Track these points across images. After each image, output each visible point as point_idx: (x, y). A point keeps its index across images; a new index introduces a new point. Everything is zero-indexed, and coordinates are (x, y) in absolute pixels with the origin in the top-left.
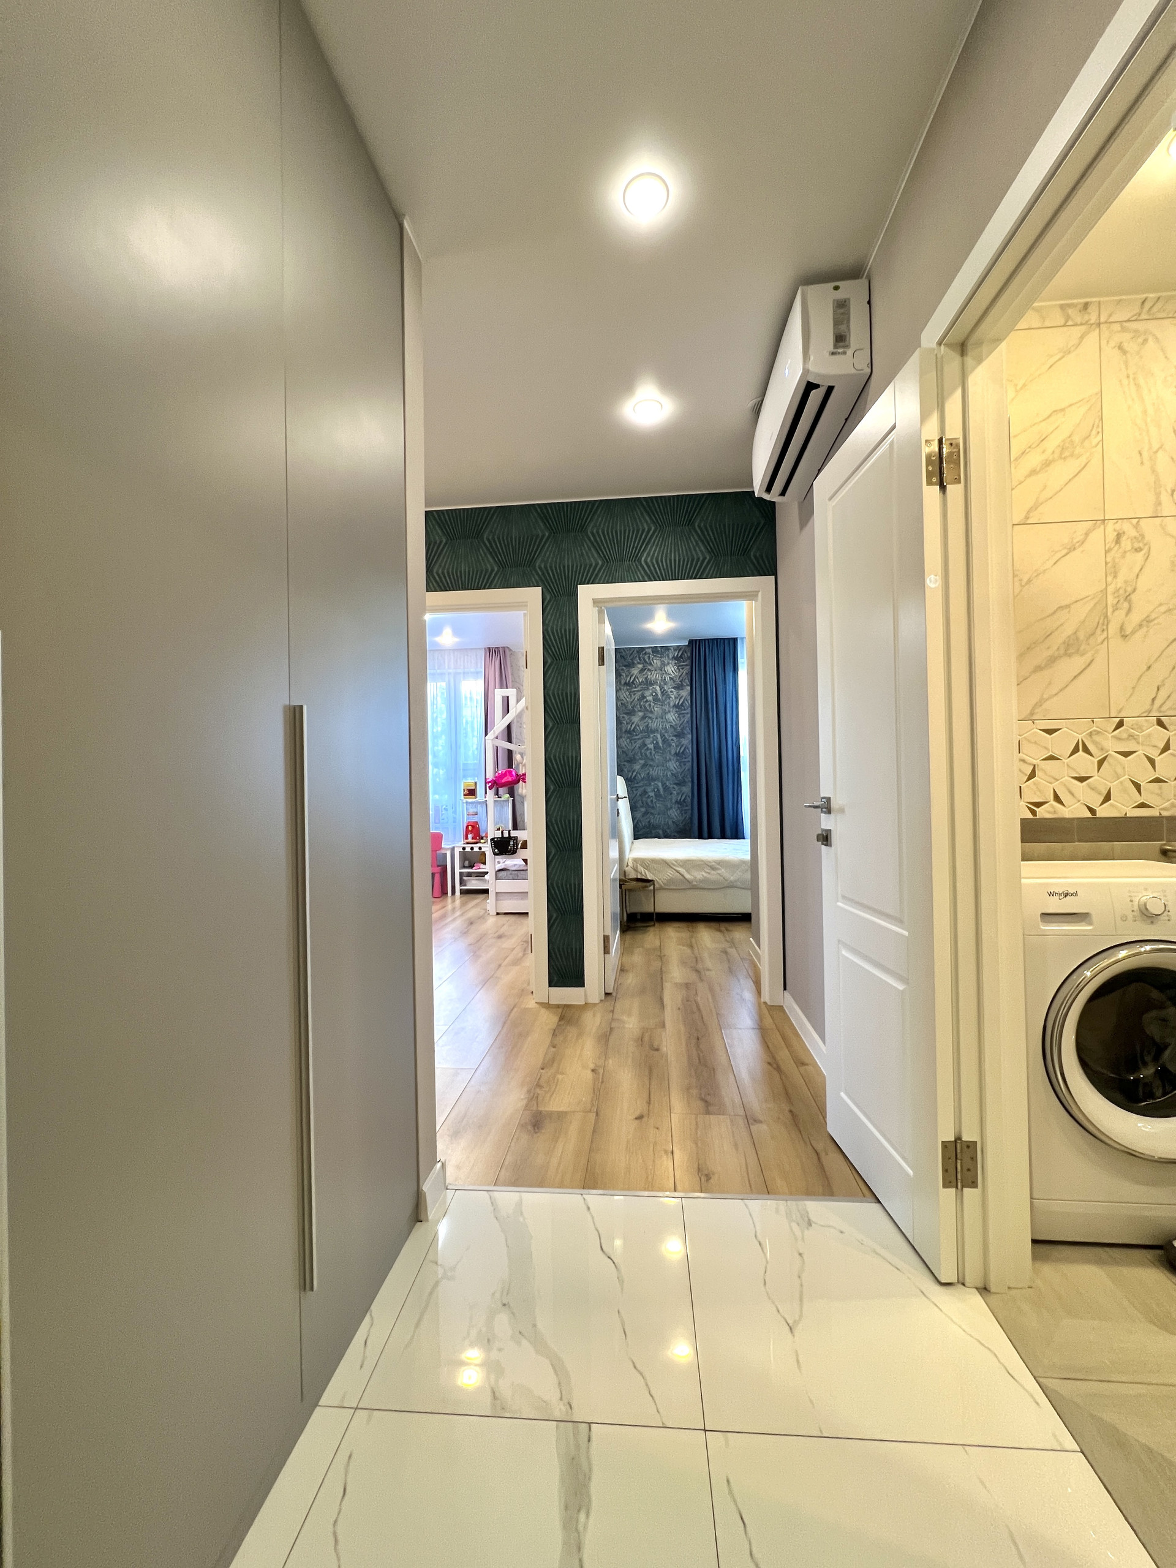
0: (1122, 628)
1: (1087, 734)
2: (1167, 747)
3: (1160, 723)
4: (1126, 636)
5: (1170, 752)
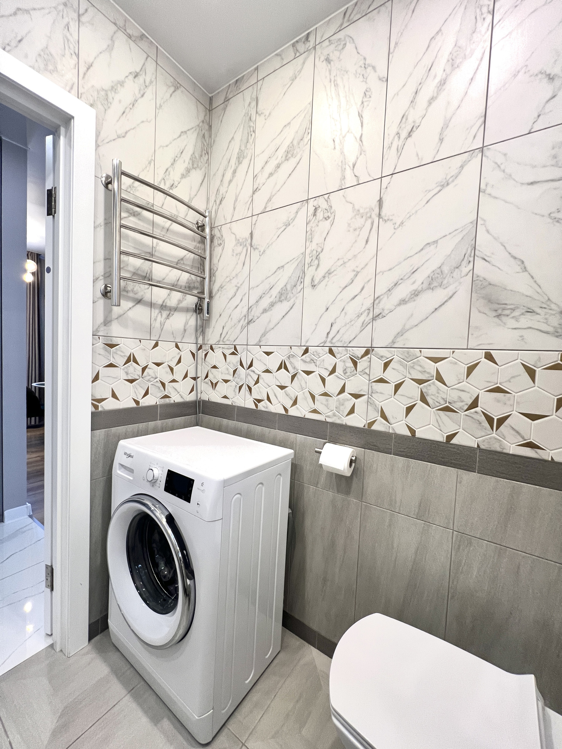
0: (312, 280)
1: (287, 357)
2: (333, 371)
3: (331, 352)
4: (315, 286)
5: (335, 374)
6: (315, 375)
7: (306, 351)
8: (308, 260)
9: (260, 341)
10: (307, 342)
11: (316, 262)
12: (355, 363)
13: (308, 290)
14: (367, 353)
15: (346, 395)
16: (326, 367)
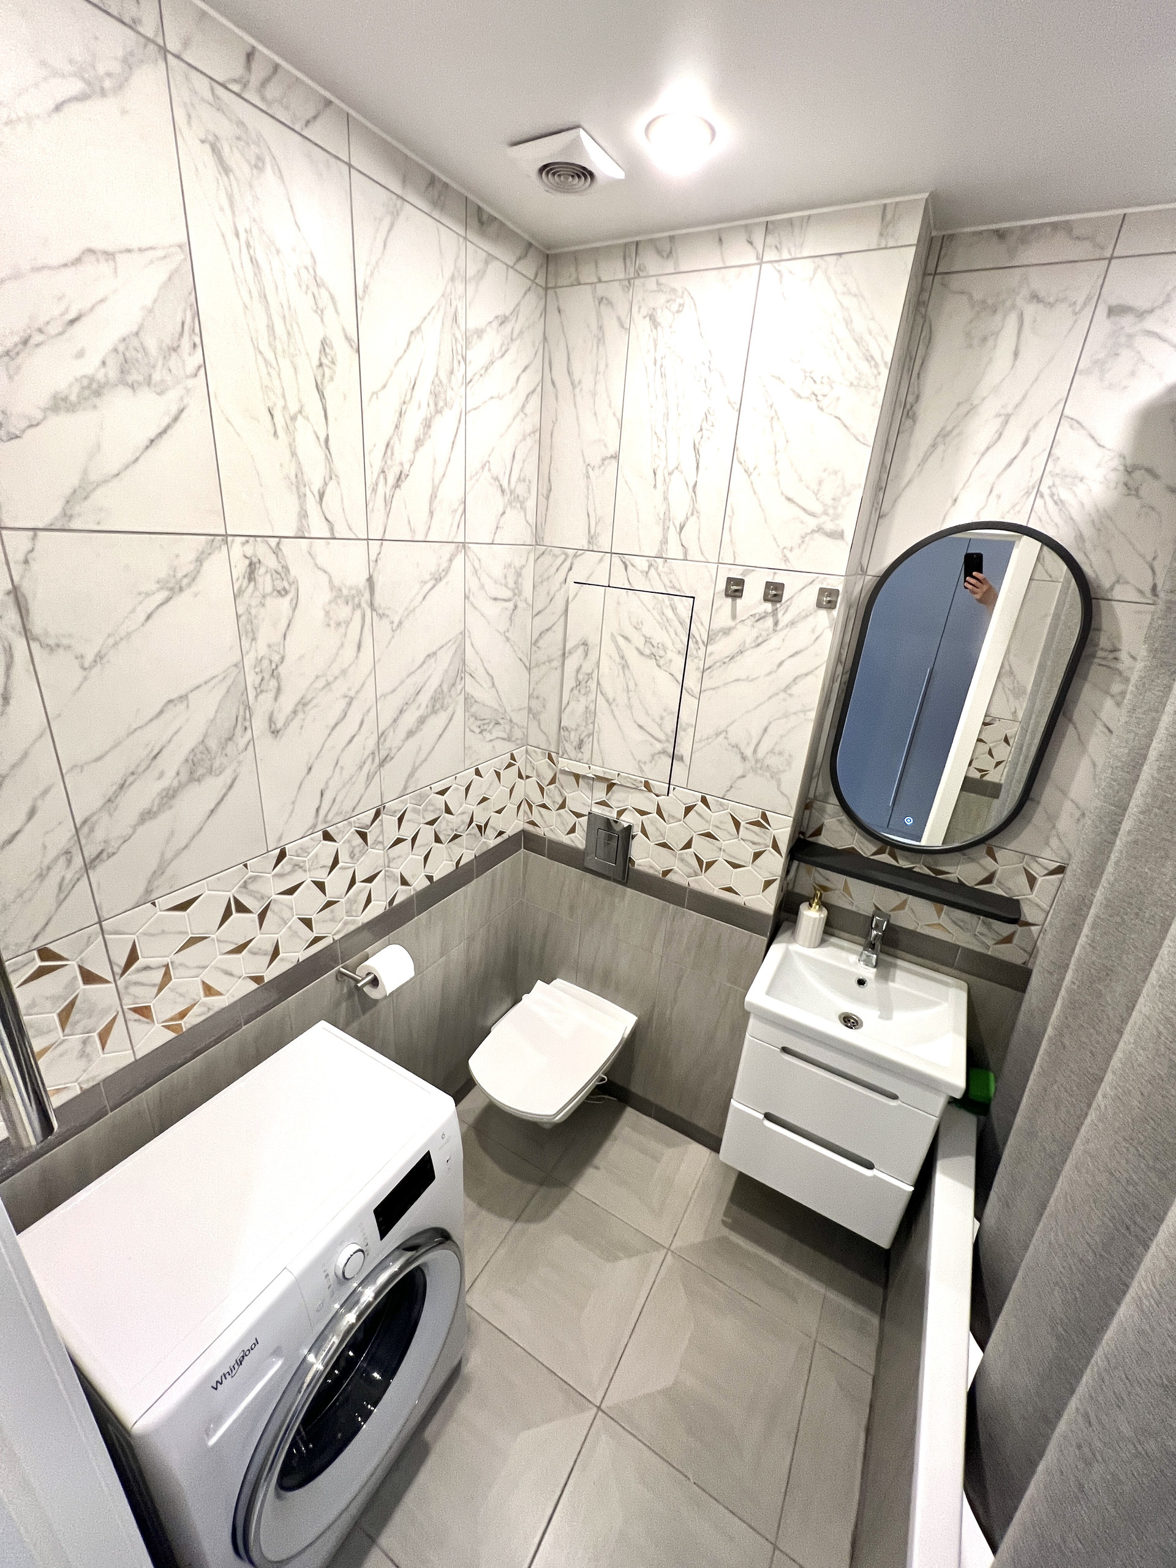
0: (271, 720)
1: (240, 887)
2: (336, 862)
3: (327, 836)
4: (278, 732)
5: (338, 866)
6: (308, 887)
7: (282, 855)
8: (252, 679)
9: (148, 891)
10: (280, 839)
11: (273, 683)
12: (363, 836)
13: (265, 744)
14: (378, 814)
15: (358, 885)
16: (322, 863)
